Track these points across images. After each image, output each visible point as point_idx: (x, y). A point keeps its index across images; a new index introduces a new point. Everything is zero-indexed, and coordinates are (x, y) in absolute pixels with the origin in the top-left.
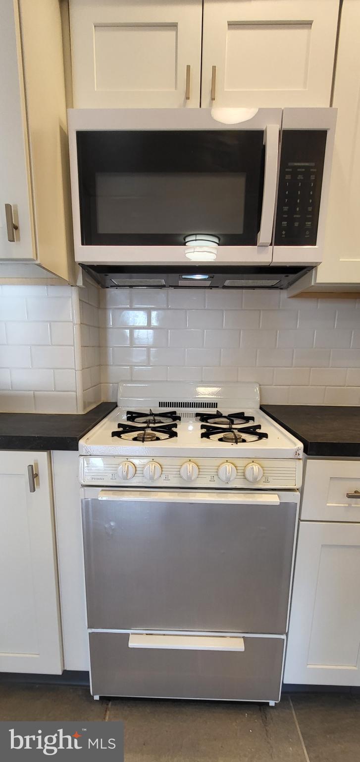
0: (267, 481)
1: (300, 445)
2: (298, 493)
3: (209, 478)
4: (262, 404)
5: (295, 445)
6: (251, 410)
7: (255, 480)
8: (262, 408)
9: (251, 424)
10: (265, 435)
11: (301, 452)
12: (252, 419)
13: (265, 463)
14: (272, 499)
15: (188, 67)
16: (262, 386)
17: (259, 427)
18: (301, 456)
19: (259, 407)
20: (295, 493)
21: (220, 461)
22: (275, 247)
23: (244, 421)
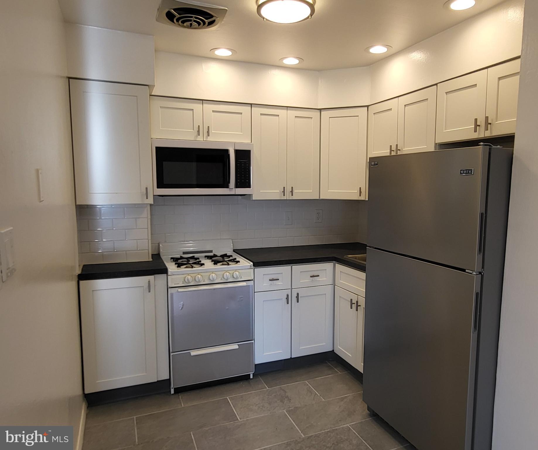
0: (241, 278)
1: (252, 263)
2: (253, 281)
3: (220, 279)
4: (234, 249)
5: (250, 263)
6: (229, 253)
7: (237, 278)
8: (234, 251)
9: (231, 258)
10: (239, 262)
11: (252, 266)
12: (232, 256)
13: (240, 271)
14: (244, 284)
15: (199, 126)
16: (233, 240)
17: (235, 259)
18: (252, 268)
19: (233, 250)
20: (251, 281)
21: (224, 272)
22: (236, 189)
23: (227, 258)
